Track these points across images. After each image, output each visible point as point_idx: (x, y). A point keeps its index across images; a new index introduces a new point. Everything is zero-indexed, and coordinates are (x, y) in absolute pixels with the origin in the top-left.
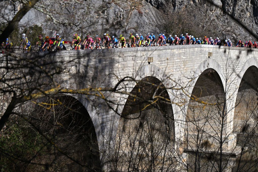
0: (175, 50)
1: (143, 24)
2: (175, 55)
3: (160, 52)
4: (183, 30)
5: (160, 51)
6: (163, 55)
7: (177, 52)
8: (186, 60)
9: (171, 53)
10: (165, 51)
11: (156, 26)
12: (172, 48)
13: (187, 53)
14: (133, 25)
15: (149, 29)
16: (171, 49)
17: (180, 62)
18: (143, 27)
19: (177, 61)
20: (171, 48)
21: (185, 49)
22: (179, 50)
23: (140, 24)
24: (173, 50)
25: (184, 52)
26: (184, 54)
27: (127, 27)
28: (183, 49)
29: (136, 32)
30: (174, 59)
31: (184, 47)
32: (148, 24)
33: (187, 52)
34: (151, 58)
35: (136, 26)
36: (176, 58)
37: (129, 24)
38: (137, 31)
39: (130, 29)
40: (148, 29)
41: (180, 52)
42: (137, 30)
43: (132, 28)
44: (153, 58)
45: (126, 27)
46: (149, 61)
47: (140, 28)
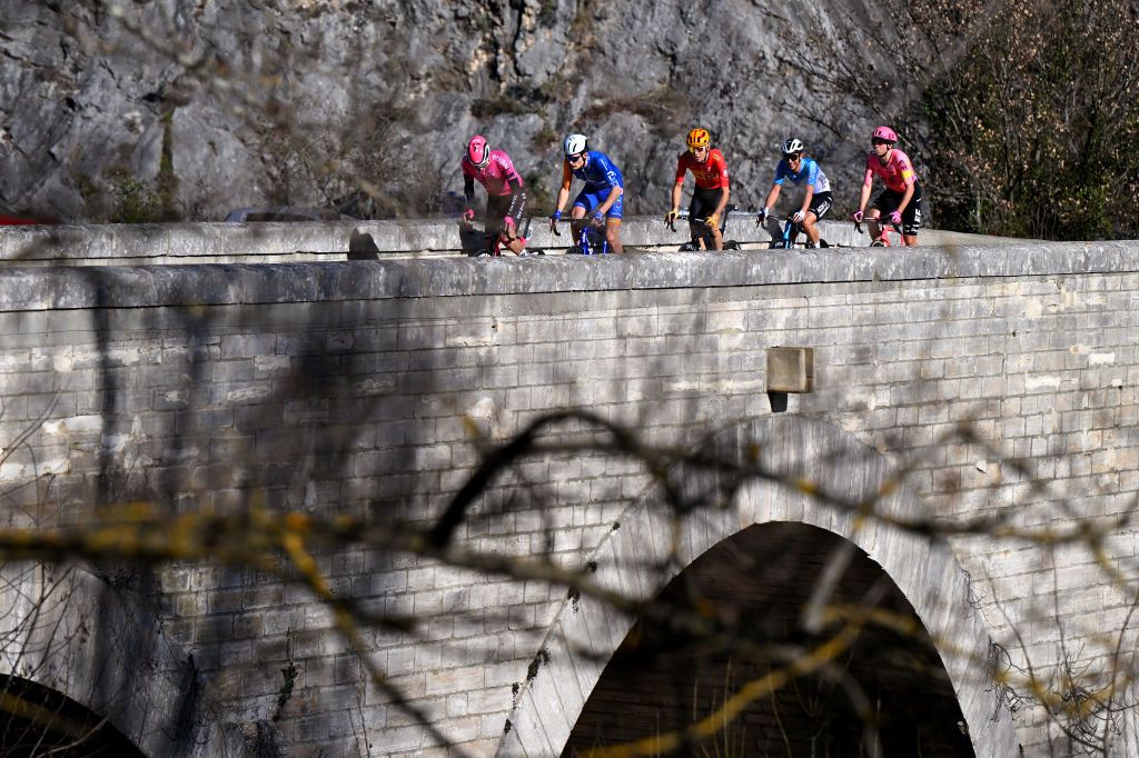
0: (1017, 289)
1: (726, 70)
2: (1021, 337)
3: (877, 303)
4: (1092, 118)
5: (881, 296)
6: (903, 331)
7: (1034, 309)
8: (1117, 382)
9: (979, 309)
10: (921, 293)
11: (845, 86)
12: (990, 272)
13: (1125, 315)
14: (635, 78)
15: (779, 106)
16: (984, 279)
17: (1061, 398)
18: (725, 92)
19: (1032, 384)
20: (983, 266)
21: (1112, 281)
22: (1051, 283)
23: (694, 63)
24: (995, 289)
25: (1101, 309)
26: (1104, 321)
27: (583, 89)
28: (1095, 281)
29: (661, 145)
30: (1002, 373)
31: (1099, 259)
32: (772, 64)
33: (1126, 302)
34: (796, 352)
35: (658, 86)
36: (1022, 362)
37: (593, 70)
38: (674, 134)
39: (607, 110)
40: (768, 114)
41: (1062, 308)
42: (670, 126)
43: (624, 106)
44: (809, 351)
45: (575, 94)
46: (778, 386)
47: (698, 107)
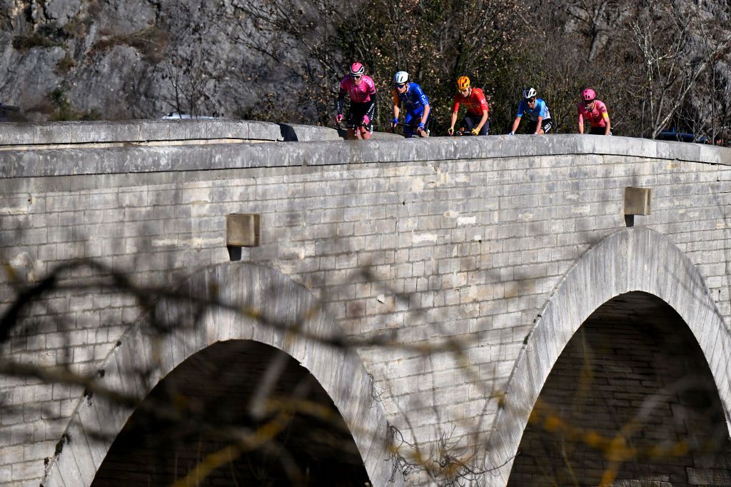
0: (405, 171)
1: (196, 14)
2: (409, 206)
3: (305, 181)
4: (460, 48)
5: (309, 177)
6: (324, 202)
7: (418, 185)
8: (478, 238)
9: (379, 186)
10: (337, 174)
11: (282, 25)
12: (386, 159)
13: (483, 189)
14: (131, 20)
15: (235, 40)
16: (382, 164)
17: (438, 249)
18: (195, 30)
19: (417, 239)
20: (381, 155)
21: (474, 165)
22: (430, 166)
23: (173, 10)
24: (390, 171)
25: (466, 185)
26: (468, 194)
27: (94, 29)
28: (462, 165)
29: (151, 68)
30: (396, 231)
31: (464, 149)
32: (230, 10)
33: (484, 180)
34: (247, 217)
35: (147, 26)
36: (410, 224)
37: (100, 14)
38: (159, 60)
39: (111, 43)
40: (227, 46)
41: (438, 184)
42: (157, 55)
43: (122, 40)
44: (257, 217)
45: (88, 32)
46: (235, 242)
47: (176, 41)
